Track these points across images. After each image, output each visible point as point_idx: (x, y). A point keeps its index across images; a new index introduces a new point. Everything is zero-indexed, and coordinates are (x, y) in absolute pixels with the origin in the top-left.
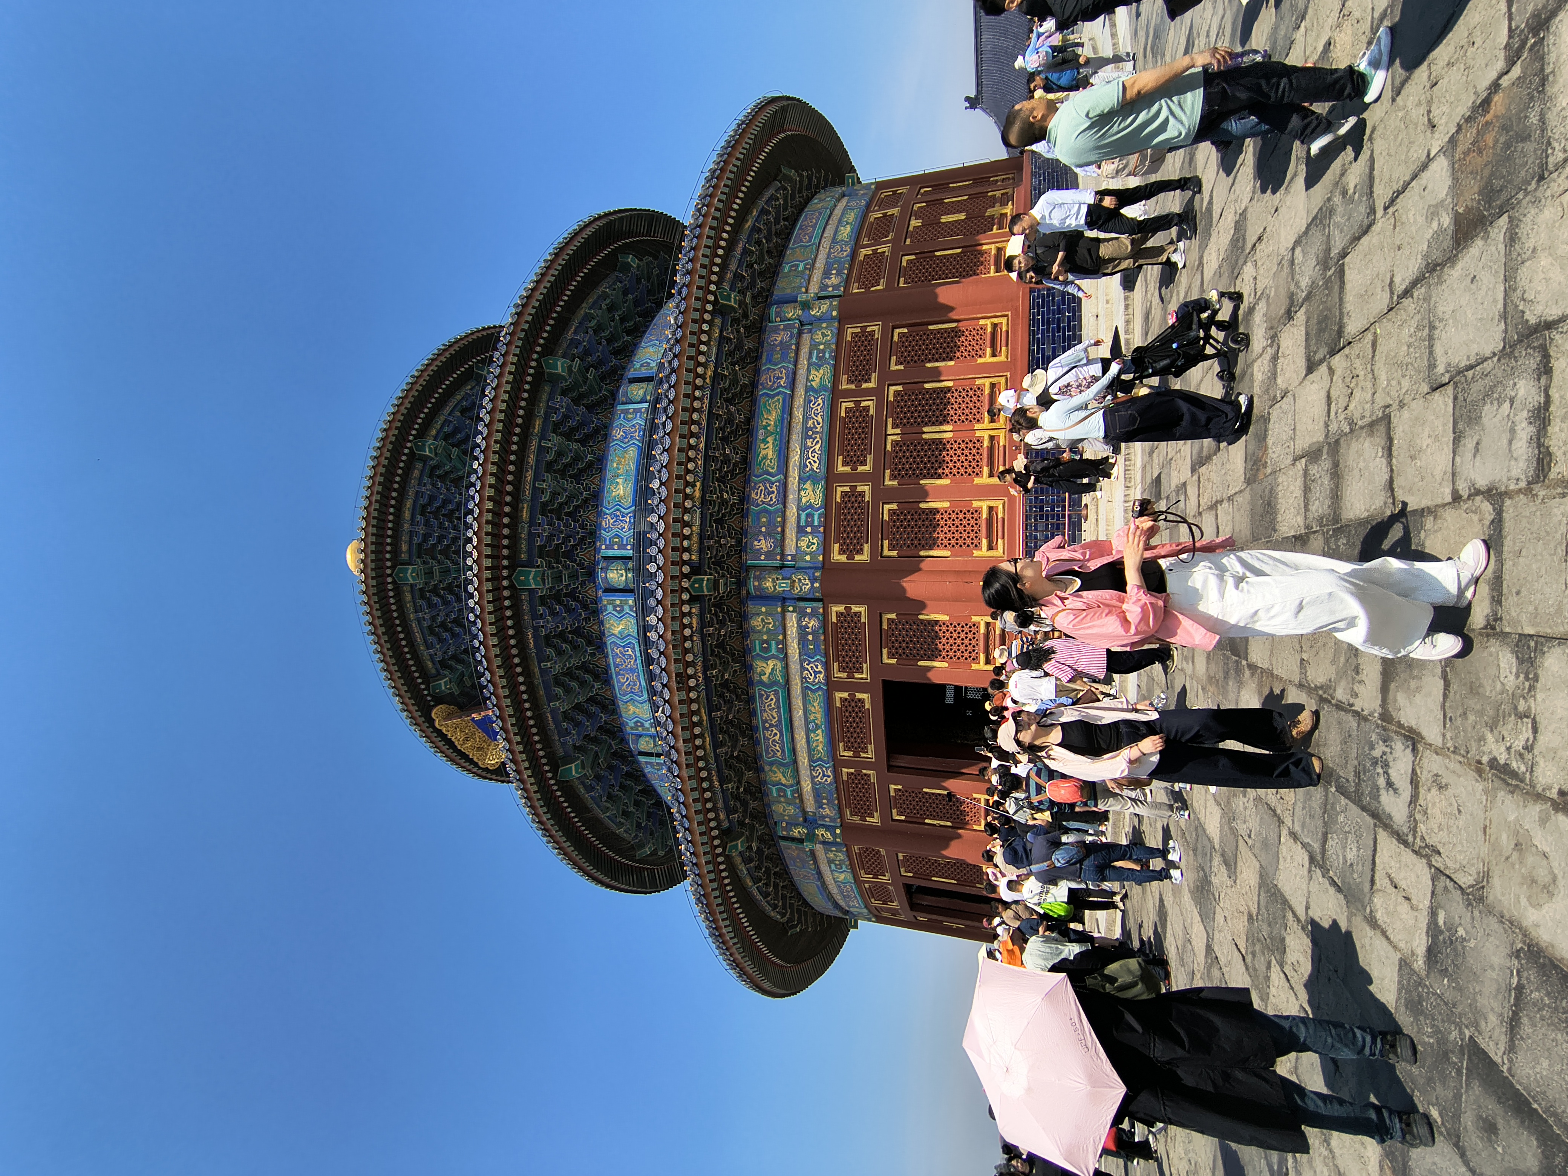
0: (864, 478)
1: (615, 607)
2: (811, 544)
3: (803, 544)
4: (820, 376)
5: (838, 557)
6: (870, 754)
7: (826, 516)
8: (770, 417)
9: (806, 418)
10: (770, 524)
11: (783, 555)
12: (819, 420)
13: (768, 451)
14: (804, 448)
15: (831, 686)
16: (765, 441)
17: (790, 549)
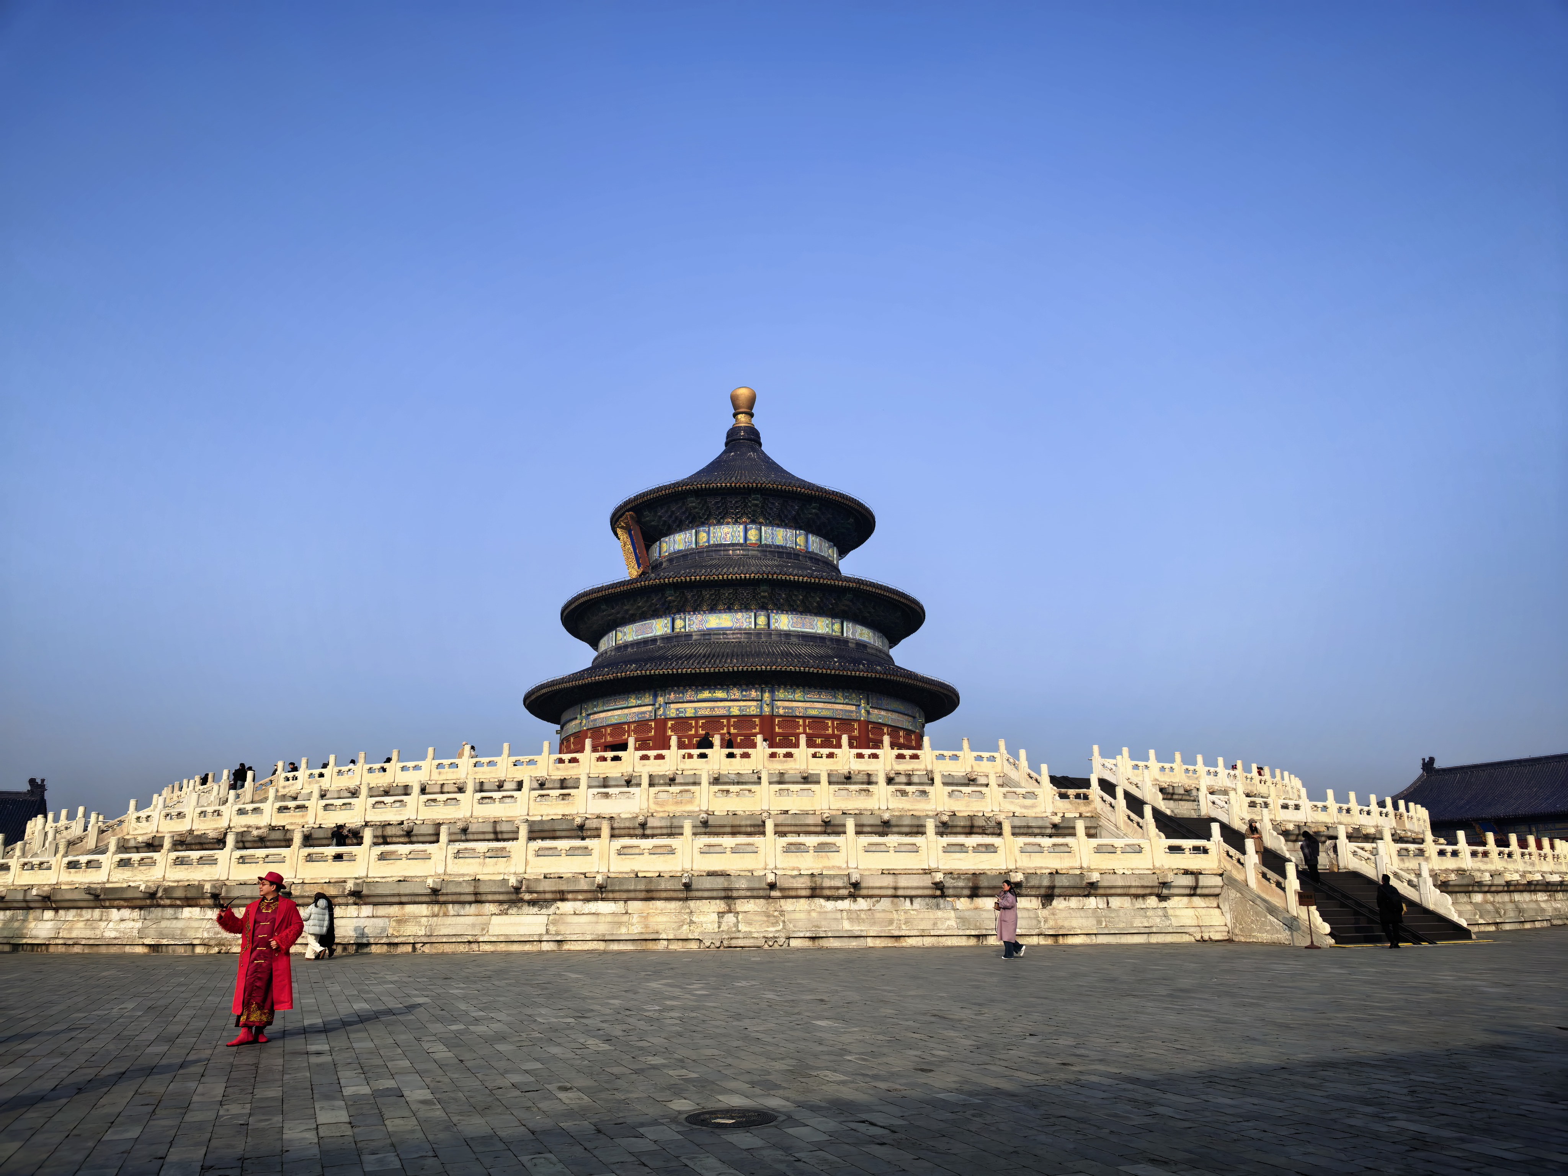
0: (696, 731)
1: (666, 624)
2: (672, 713)
3: (673, 711)
4: (735, 711)
5: (670, 724)
6: (609, 739)
7: (682, 718)
8: (720, 694)
9: (718, 707)
10: (680, 698)
11: (670, 703)
12: (718, 712)
13: (706, 694)
14: (707, 708)
15: (629, 723)
16: (710, 692)
17: (672, 706)
